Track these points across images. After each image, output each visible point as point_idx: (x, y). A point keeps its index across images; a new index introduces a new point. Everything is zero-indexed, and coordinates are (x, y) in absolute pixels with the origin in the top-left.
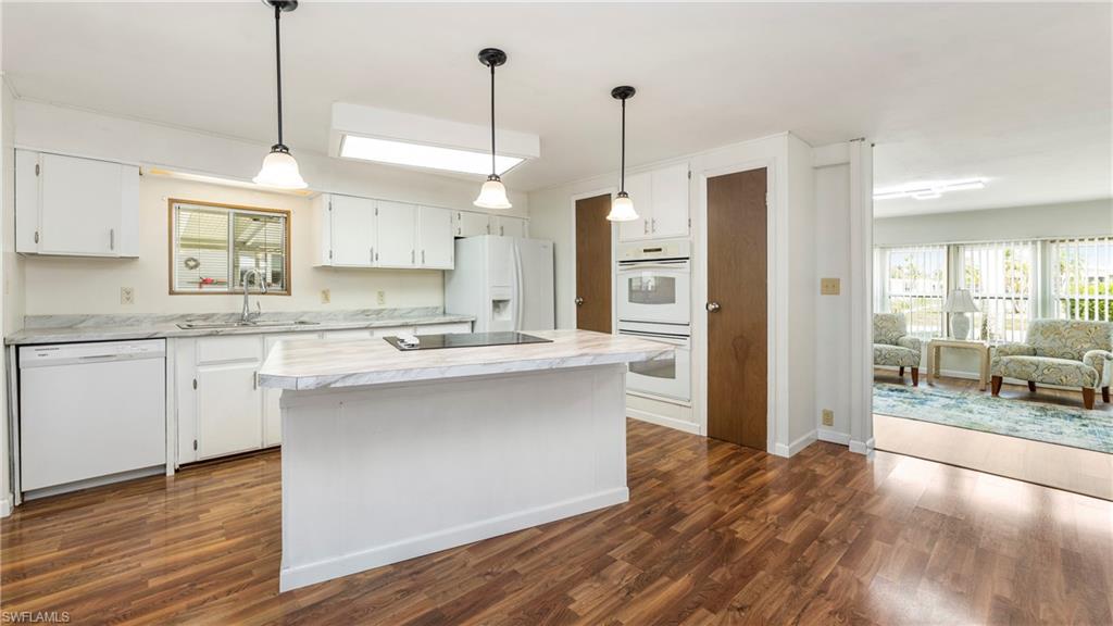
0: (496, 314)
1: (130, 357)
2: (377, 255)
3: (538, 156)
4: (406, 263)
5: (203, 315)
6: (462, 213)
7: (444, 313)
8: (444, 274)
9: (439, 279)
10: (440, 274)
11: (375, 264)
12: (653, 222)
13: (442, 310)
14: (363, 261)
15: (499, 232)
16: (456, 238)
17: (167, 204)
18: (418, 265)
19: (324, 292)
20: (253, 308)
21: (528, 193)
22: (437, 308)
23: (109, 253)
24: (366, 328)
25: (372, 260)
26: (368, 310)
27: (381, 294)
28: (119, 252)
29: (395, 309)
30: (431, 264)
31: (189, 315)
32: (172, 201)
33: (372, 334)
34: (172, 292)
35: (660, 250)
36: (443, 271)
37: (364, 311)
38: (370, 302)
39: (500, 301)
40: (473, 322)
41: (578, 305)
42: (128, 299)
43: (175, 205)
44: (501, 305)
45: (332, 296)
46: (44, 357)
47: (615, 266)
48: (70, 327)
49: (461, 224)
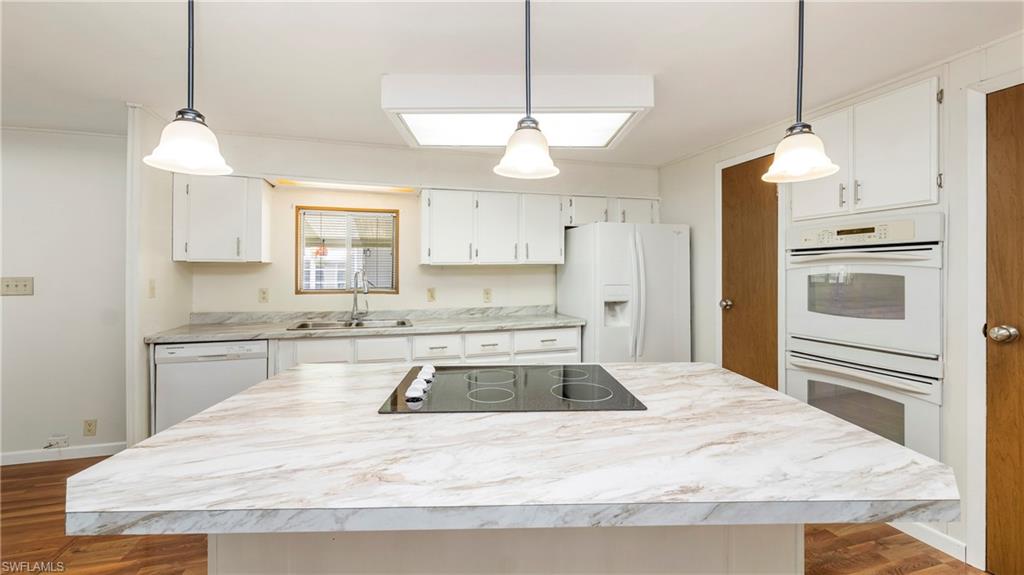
0: (610, 319)
1: (238, 357)
2: (477, 251)
3: (653, 105)
4: (507, 258)
5: (321, 314)
6: (574, 199)
7: (556, 312)
8: (556, 269)
9: (551, 277)
10: (552, 269)
11: (475, 261)
12: (857, 185)
13: (553, 309)
14: (461, 258)
15: (620, 218)
16: (567, 228)
17: (294, 210)
18: (522, 260)
19: (429, 290)
20: (361, 307)
21: (659, 169)
22: (548, 306)
23: (234, 258)
24: (457, 332)
25: (471, 257)
26: (472, 309)
27: (487, 293)
28: (244, 258)
29: (502, 308)
30: (536, 258)
31: (310, 313)
32: (298, 208)
33: (463, 339)
34: (298, 292)
35: (872, 230)
36: (556, 265)
37: (469, 310)
38: (475, 300)
39: (615, 303)
40: (582, 327)
41: (725, 309)
42: (264, 298)
43: (301, 211)
44: (617, 308)
45: (437, 295)
46: (173, 355)
47: (784, 259)
48: (220, 324)
49: (573, 211)
